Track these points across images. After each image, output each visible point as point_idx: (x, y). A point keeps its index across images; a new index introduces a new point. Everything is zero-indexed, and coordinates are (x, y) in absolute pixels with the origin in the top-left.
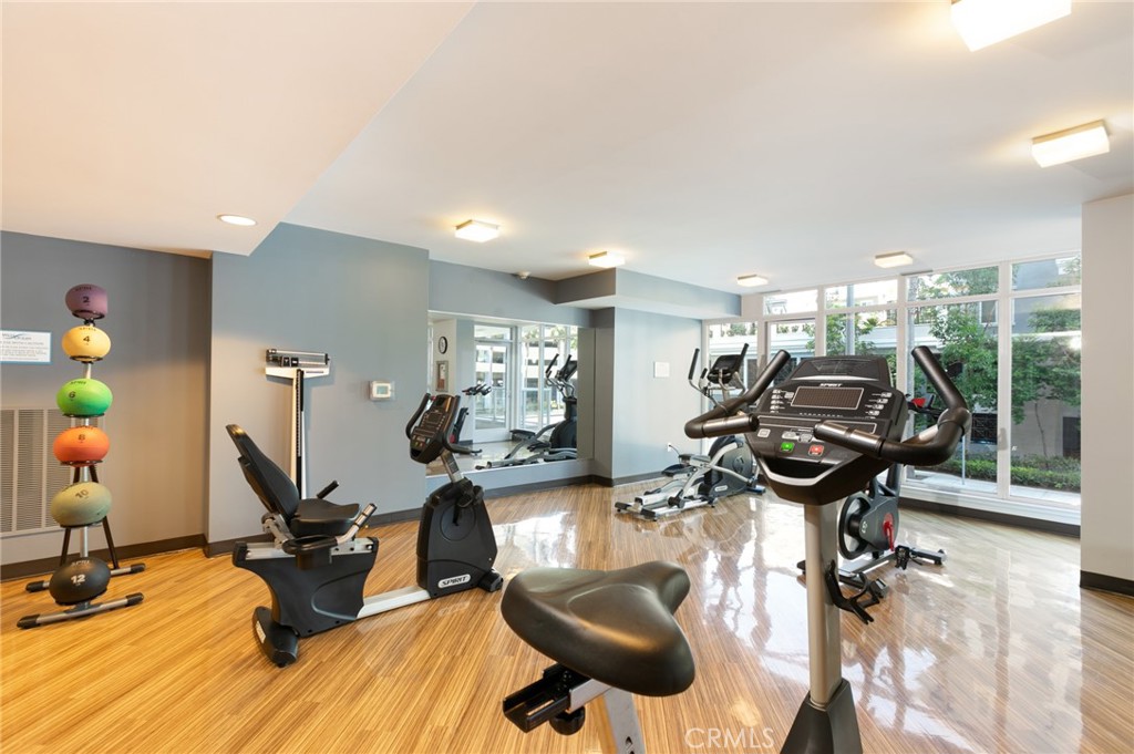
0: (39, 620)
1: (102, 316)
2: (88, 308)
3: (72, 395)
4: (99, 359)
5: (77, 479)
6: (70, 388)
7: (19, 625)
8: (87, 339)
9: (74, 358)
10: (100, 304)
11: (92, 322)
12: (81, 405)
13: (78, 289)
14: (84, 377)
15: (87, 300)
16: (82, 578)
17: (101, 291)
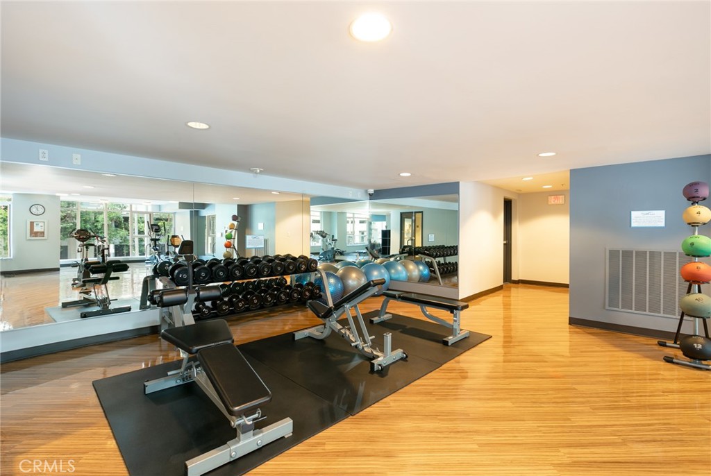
0: (674, 360)
1: (705, 199)
2: (698, 195)
3: (692, 244)
4: (705, 224)
5: (689, 291)
6: (690, 240)
7: (664, 359)
8: (699, 213)
9: (689, 224)
10: (704, 192)
11: (697, 203)
12: (697, 250)
13: (691, 185)
14: (694, 234)
15: (697, 191)
16: (700, 346)
17: (704, 184)
